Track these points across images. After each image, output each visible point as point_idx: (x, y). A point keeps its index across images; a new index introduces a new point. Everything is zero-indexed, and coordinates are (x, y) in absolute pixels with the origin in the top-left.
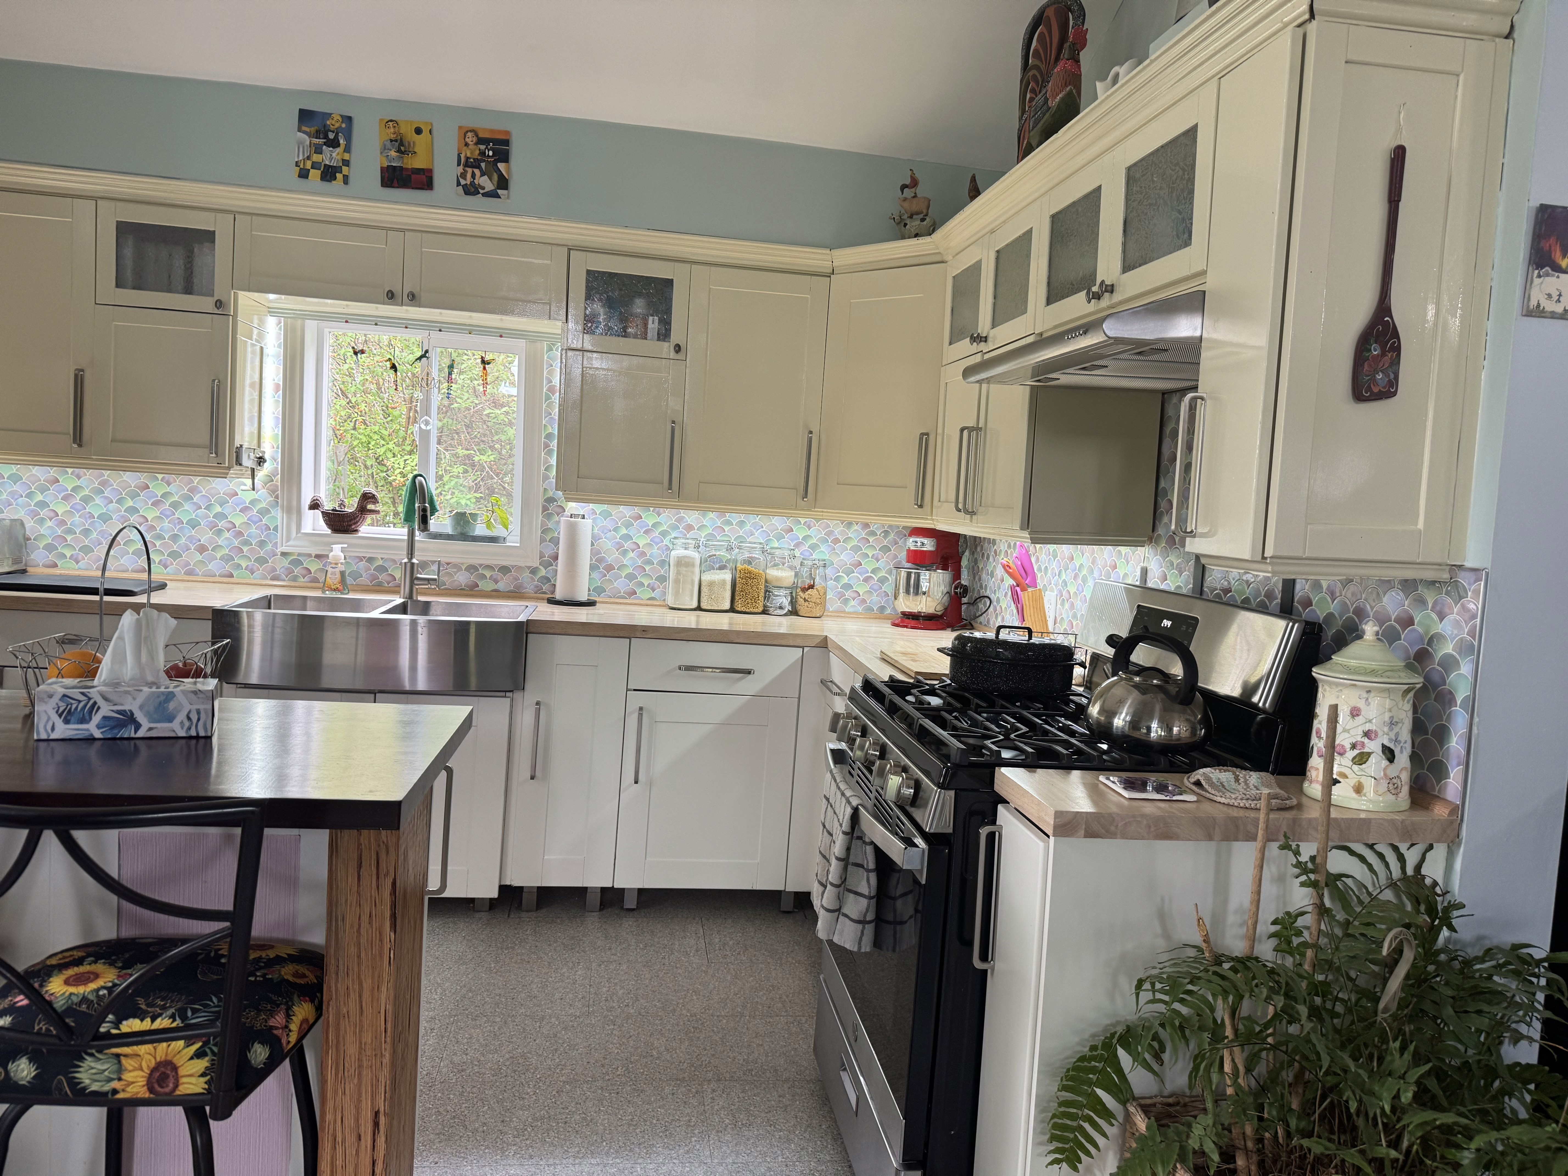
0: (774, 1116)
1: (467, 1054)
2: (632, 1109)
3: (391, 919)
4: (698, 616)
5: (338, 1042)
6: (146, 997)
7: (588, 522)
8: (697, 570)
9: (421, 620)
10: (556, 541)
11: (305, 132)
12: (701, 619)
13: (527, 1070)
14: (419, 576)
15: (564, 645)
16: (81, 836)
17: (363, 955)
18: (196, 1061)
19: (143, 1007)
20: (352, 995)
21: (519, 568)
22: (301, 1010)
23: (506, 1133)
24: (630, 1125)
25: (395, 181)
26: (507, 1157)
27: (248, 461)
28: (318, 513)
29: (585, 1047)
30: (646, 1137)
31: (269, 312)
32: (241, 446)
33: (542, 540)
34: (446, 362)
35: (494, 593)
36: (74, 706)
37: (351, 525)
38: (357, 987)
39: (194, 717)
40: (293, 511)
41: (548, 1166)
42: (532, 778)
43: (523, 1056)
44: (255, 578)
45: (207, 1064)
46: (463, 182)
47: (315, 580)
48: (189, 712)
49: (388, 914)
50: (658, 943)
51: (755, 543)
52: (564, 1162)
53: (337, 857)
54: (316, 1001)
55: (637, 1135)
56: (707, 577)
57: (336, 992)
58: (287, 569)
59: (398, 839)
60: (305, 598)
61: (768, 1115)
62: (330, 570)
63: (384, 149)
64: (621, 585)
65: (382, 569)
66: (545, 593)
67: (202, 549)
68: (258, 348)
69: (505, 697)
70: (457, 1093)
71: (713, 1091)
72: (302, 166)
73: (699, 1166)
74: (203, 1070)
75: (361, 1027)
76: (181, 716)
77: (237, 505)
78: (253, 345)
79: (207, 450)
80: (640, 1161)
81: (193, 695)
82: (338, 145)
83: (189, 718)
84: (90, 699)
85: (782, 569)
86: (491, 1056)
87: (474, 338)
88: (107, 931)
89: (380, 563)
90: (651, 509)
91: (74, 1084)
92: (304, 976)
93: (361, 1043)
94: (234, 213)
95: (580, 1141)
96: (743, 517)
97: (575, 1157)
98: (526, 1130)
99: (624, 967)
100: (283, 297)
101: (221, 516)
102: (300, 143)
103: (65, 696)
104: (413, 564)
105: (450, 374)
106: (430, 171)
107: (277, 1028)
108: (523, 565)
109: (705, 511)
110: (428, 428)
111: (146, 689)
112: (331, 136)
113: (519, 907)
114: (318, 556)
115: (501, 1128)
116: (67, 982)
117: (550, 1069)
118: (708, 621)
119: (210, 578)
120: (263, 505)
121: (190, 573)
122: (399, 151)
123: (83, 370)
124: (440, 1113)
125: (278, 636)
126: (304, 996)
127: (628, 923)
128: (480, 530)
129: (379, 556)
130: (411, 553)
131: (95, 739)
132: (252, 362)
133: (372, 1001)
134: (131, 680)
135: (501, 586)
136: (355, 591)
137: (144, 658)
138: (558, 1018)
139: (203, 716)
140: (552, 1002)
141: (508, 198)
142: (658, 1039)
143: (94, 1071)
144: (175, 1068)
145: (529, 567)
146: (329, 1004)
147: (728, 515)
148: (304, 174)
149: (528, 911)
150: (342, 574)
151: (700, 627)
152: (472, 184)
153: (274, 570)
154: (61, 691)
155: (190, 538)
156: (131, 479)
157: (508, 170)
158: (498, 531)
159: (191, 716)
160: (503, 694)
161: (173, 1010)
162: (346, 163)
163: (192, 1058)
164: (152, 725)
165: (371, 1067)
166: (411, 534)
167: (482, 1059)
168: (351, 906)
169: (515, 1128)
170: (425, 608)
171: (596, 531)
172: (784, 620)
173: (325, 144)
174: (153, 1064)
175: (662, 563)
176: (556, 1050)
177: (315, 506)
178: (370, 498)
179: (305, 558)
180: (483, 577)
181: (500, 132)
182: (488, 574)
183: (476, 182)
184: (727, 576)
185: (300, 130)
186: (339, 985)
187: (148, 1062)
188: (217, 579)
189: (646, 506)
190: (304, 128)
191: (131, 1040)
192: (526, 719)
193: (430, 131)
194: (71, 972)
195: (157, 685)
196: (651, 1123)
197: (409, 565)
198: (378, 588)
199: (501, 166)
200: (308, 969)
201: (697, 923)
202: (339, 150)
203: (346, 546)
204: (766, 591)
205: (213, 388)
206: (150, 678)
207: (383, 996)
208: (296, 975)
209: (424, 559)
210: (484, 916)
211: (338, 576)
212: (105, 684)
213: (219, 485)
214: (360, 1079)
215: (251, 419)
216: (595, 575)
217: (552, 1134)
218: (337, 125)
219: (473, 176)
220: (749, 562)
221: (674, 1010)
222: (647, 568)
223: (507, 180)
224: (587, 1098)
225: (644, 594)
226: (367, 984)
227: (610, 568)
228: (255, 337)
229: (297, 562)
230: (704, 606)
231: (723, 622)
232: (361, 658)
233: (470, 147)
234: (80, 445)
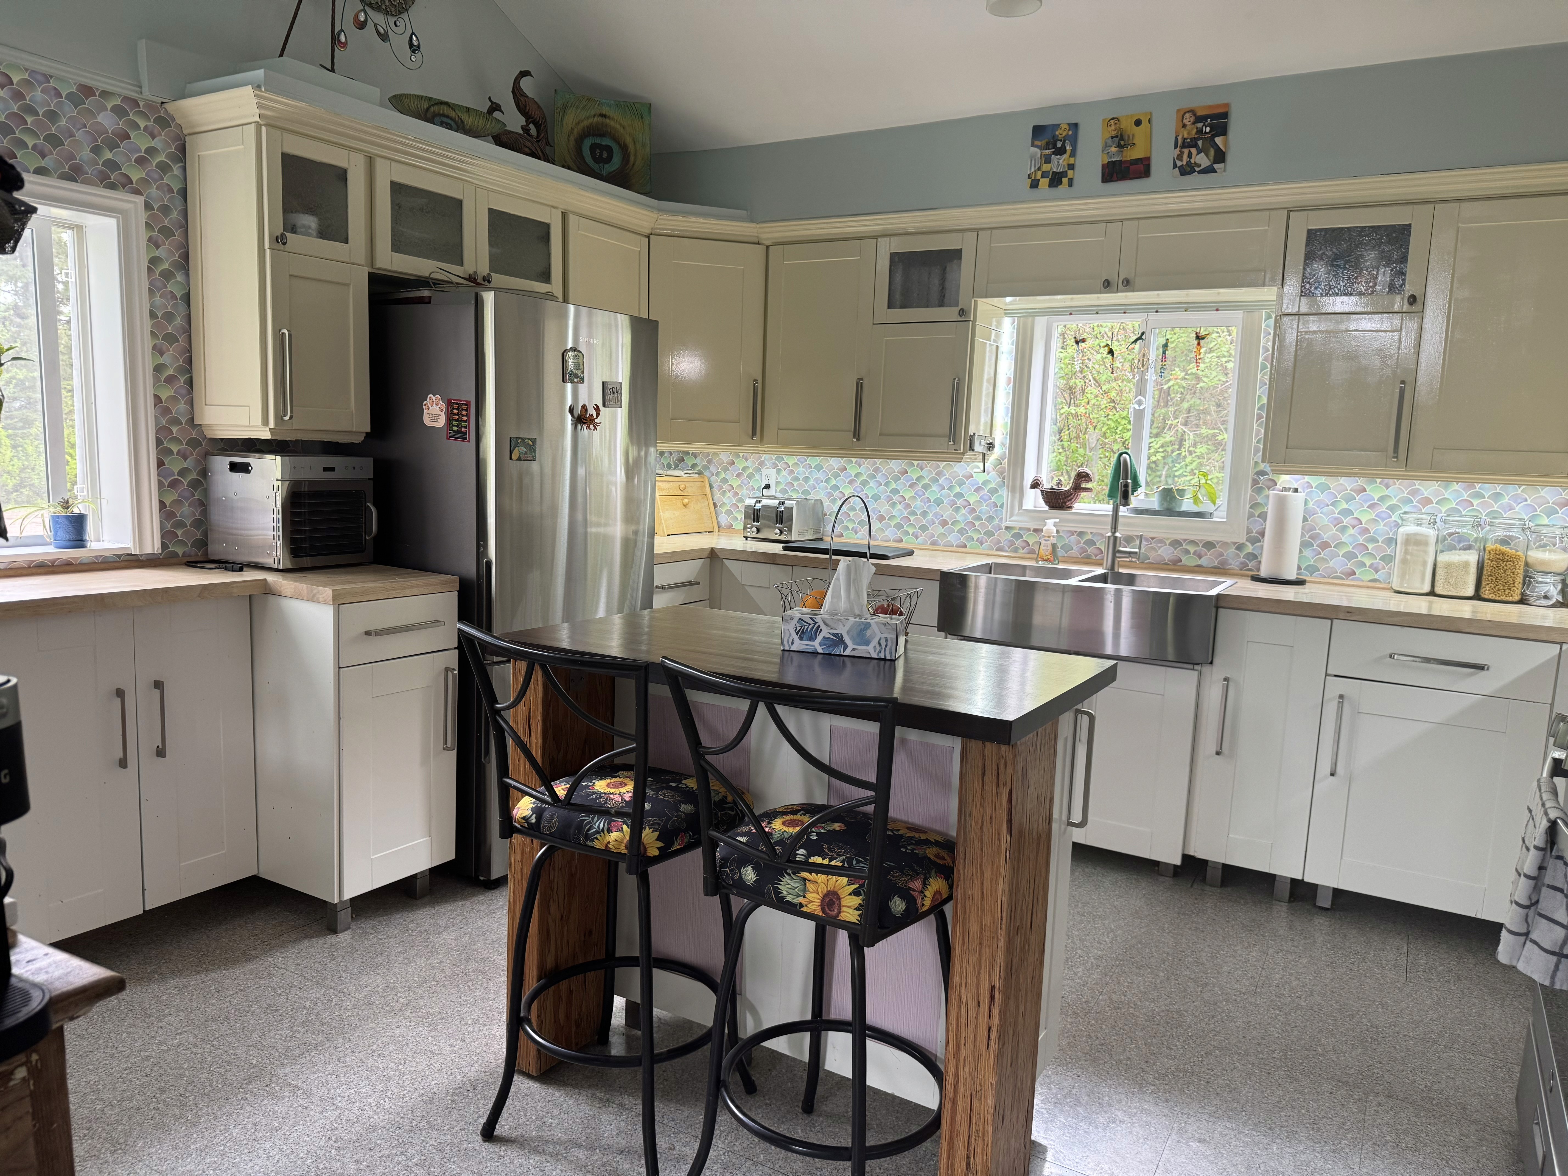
0: (1448, 1151)
1: (1125, 996)
2: (1281, 1093)
3: (1007, 823)
4: (1431, 602)
5: (964, 918)
6: (829, 844)
7: (1301, 495)
8: (1431, 550)
9: (1127, 590)
10: (1263, 516)
11: (1037, 146)
12: (1434, 606)
13: (1180, 1026)
14: (1121, 549)
15: (1255, 621)
16: (780, 709)
17: (985, 849)
18: (853, 897)
19: (826, 850)
20: (976, 881)
21: (1225, 544)
22: (936, 884)
23: (1147, 1073)
24: (1275, 1106)
25: (1115, 175)
26: (1144, 1093)
27: (979, 447)
28: (1037, 491)
29: (1244, 1022)
30: (1291, 1122)
31: (1006, 314)
32: (974, 434)
33: (1251, 515)
34: (1162, 341)
35: (1196, 569)
36: (806, 627)
37: (1066, 502)
38: (979, 875)
39: (883, 643)
40: (1017, 490)
41: (1182, 1113)
42: (1218, 753)
43: (1178, 1012)
44: (983, 549)
45: (861, 902)
46: (1179, 163)
47: (1032, 552)
48: (880, 639)
49: (1005, 818)
50: (1350, 948)
51: (1514, 519)
52: (1199, 1115)
53: (966, 763)
54: (950, 881)
55: (1280, 1117)
56: (1443, 558)
57: (964, 876)
58: (1010, 541)
59: (1015, 756)
60: (1024, 567)
61: (1442, 1149)
62: (1043, 542)
63: (1106, 146)
64: (1338, 564)
65: (1091, 543)
66: (1250, 570)
67: (944, 523)
68: (994, 348)
69: (1193, 669)
70: (1110, 1026)
71: (1380, 1104)
72: (1033, 178)
73: (1344, 1168)
74: (857, 905)
75: (982, 911)
76: (874, 642)
77: (973, 486)
78: (991, 345)
79: (947, 439)
80: (1278, 1141)
81: (883, 626)
82: (1065, 152)
83: (880, 644)
84: (816, 623)
85: (1550, 551)
86: (1148, 1004)
87: (1189, 315)
88: (821, 799)
89: (1089, 537)
90: (1378, 480)
91: (778, 892)
92: (943, 858)
93: (982, 924)
94: (977, 230)
95: (1219, 1102)
96: (1498, 488)
97: (1210, 1115)
98: (1167, 1076)
99: (1305, 961)
100: (1018, 298)
101: (959, 495)
102: (1032, 157)
103: (800, 619)
104: (1116, 538)
105: (1164, 352)
106: (1148, 159)
107: (914, 890)
108: (1229, 541)
109: (1448, 481)
110: (1142, 407)
111: (852, 619)
112: (1059, 144)
113: (1204, 880)
114: (1036, 530)
115: (1144, 1067)
116: (784, 824)
117: (1203, 1031)
118: (1443, 608)
119: (949, 549)
120: (993, 485)
121: (934, 543)
122: (1119, 146)
123: (862, 379)
124: (1090, 1037)
125: (999, 599)
126: (940, 874)
127: (1321, 922)
128: (1187, 505)
129: (1089, 531)
130: (1115, 528)
131: (818, 653)
132: (990, 360)
133: (991, 890)
134: (844, 611)
135: (1203, 562)
136: (1065, 562)
137: (853, 595)
138: (1221, 989)
139: (889, 643)
140: (1218, 973)
141: (1225, 171)
142: (1326, 1037)
143: (789, 886)
144: (839, 899)
145: (1235, 543)
146: (958, 885)
147: (1478, 486)
148: (1035, 185)
149: (1211, 886)
150: (1054, 546)
151: (1434, 613)
152: (1189, 163)
153: (999, 542)
154: (799, 615)
155: (936, 514)
156: (895, 465)
157: (1226, 143)
158: (1205, 506)
159: (881, 642)
160: (1191, 666)
161: (844, 857)
162: (1071, 167)
163: (850, 894)
164: (856, 647)
165: (989, 946)
166: (1116, 510)
167: (1139, 1003)
168: (976, 805)
169: (1157, 1071)
170: (1130, 580)
171: (1311, 505)
172: (1551, 612)
173: (1054, 153)
174: (825, 891)
175: (1391, 541)
176: (1213, 1016)
177: (1035, 485)
178: (1084, 476)
179: (1025, 532)
180: (1187, 552)
181: (1218, 106)
182: (1192, 549)
183: (1192, 161)
184: (1472, 558)
185: (1033, 145)
186: (966, 871)
187: (823, 890)
188: (954, 549)
189: (1372, 477)
190: (1038, 143)
191: (812, 868)
192: (1213, 694)
193: (1149, 121)
194: (788, 818)
195: (860, 617)
196: (1299, 1111)
197: (1112, 538)
198: (1087, 560)
199: (1219, 140)
200: (948, 855)
201: (1402, 939)
202: (1065, 156)
203: (1058, 520)
204: (1525, 577)
205: (954, 385)
206: (857, 612)
207: (1000, 888)
208: (937, 856)
209: (1130, 533)
210: (1168, 881)
211: (1050, 548)
212: (827, 613)
213: (960, 469)
214: (980, 954)
215: (986, 411)
216: (1308, 553)
217: (1191, 1088)
218: (1065, 134)
219: (1190, 155)
220: (1505, 541)
221: (1353, 1016)
222: (1370, 546)
223: (1224, 153)
224: (1235, 1068)
225: (1365, 575)
226: (988, 875)
227: (1325, 545)
228: (993, 337)
229: (1018, 536)
230: (1439, 590)
231: (1465, 610)
232: (1065, 622)
233: (1188, 127)
234: (858, 440)
